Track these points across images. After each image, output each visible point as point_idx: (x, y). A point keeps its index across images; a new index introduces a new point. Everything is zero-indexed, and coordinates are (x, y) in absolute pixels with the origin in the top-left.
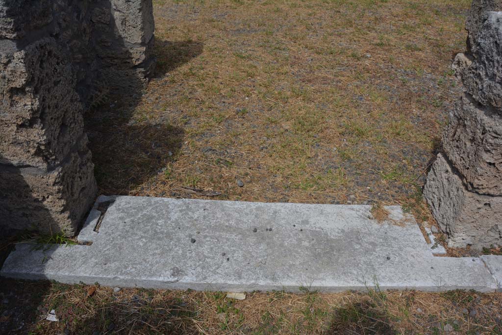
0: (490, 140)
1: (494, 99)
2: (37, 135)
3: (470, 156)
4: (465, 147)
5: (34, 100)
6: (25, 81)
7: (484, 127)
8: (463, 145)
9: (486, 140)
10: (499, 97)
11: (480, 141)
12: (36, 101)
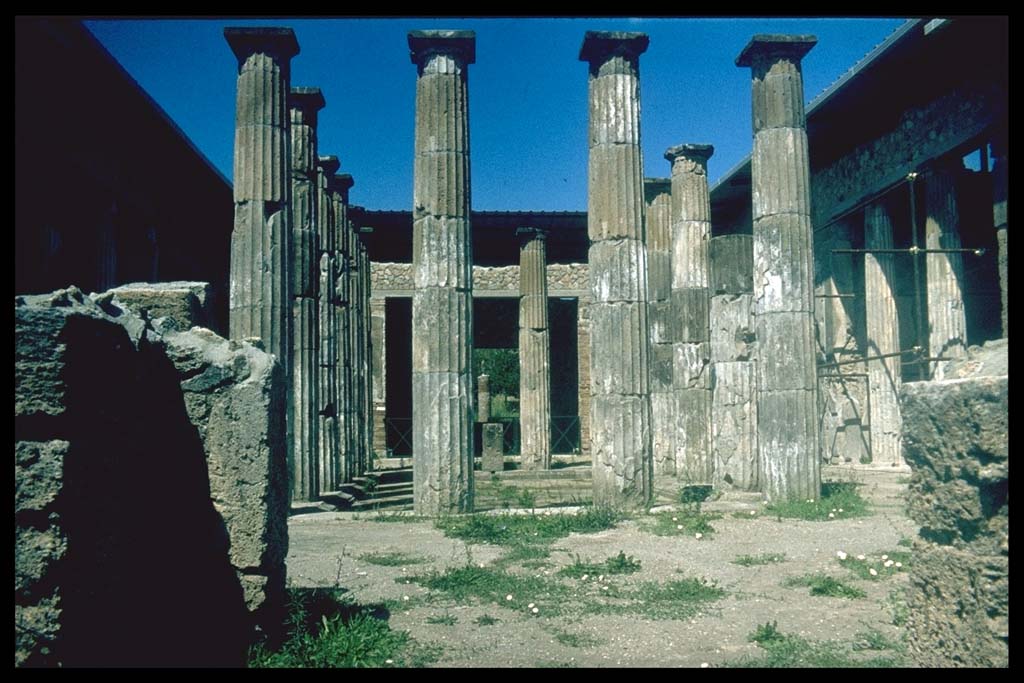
0: (988, 586)
1: (963, 506)
2: (43, 618)
3: (969, 645)
4: (954, 632)
5: (58, 541)
6: (54, 496)
7: (969, 569)
8: (950, 630)
9: (981, 590)
10: (969, 499)
11: (973, 600)
12: (62, 543)
